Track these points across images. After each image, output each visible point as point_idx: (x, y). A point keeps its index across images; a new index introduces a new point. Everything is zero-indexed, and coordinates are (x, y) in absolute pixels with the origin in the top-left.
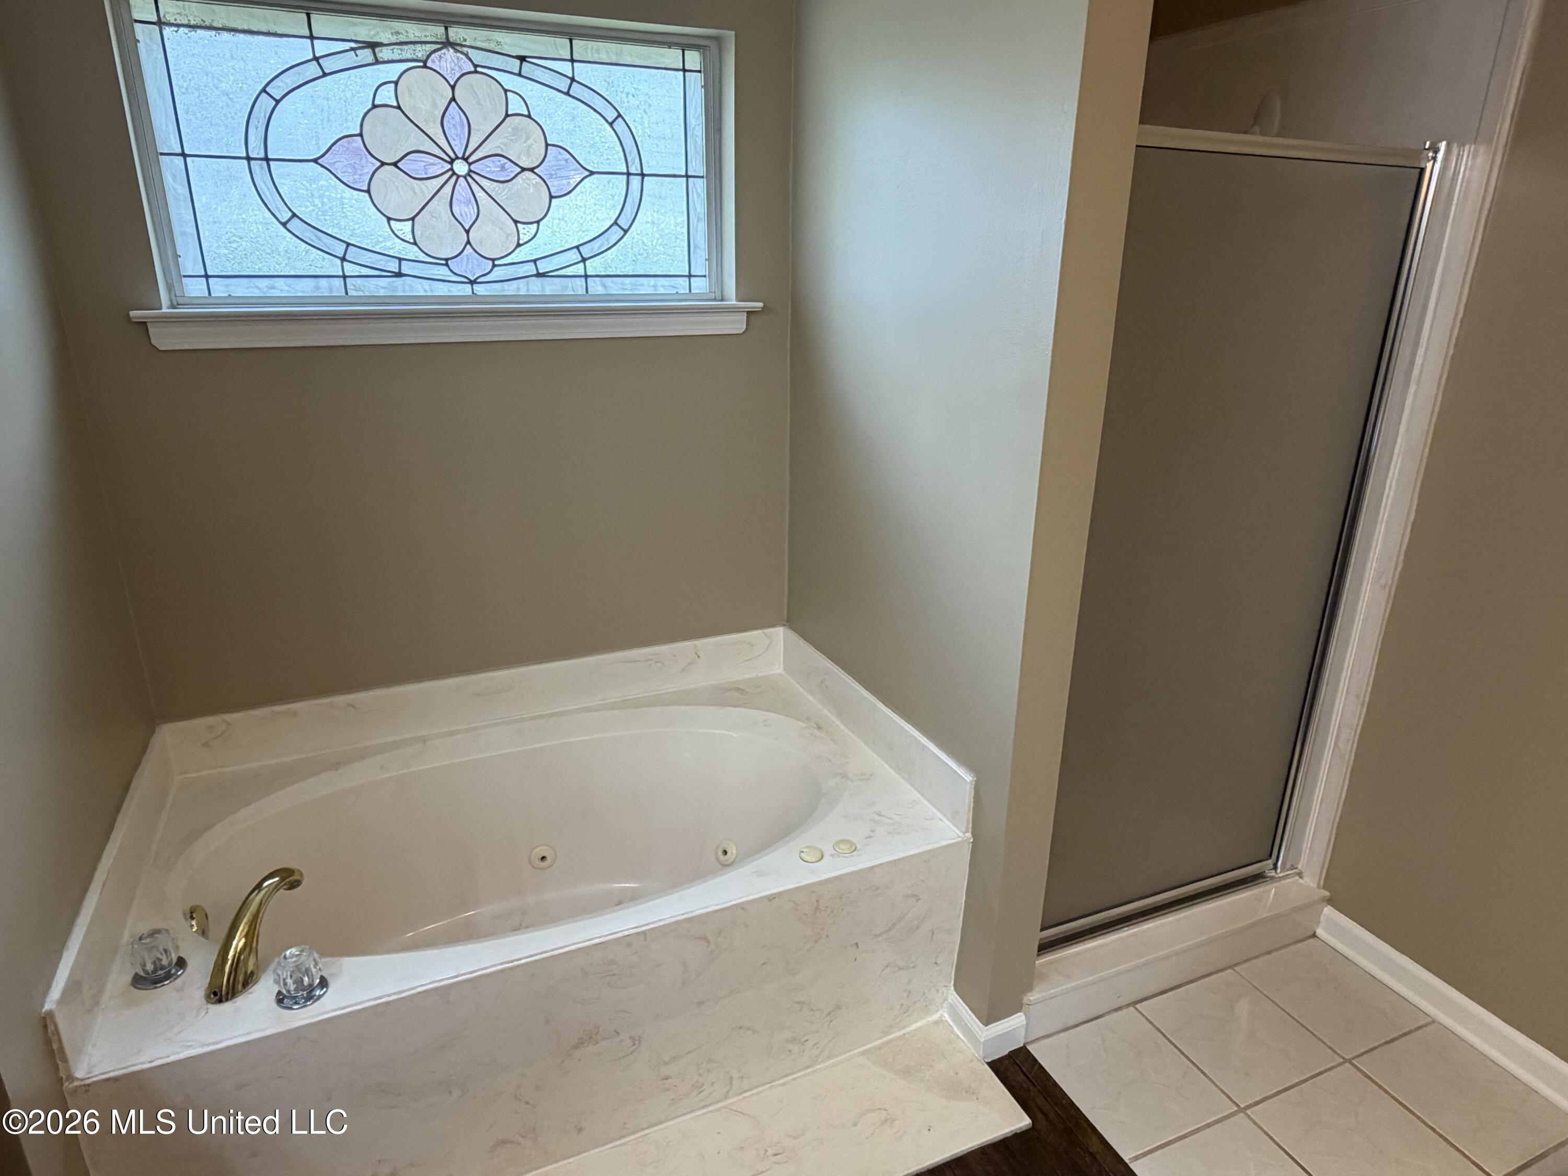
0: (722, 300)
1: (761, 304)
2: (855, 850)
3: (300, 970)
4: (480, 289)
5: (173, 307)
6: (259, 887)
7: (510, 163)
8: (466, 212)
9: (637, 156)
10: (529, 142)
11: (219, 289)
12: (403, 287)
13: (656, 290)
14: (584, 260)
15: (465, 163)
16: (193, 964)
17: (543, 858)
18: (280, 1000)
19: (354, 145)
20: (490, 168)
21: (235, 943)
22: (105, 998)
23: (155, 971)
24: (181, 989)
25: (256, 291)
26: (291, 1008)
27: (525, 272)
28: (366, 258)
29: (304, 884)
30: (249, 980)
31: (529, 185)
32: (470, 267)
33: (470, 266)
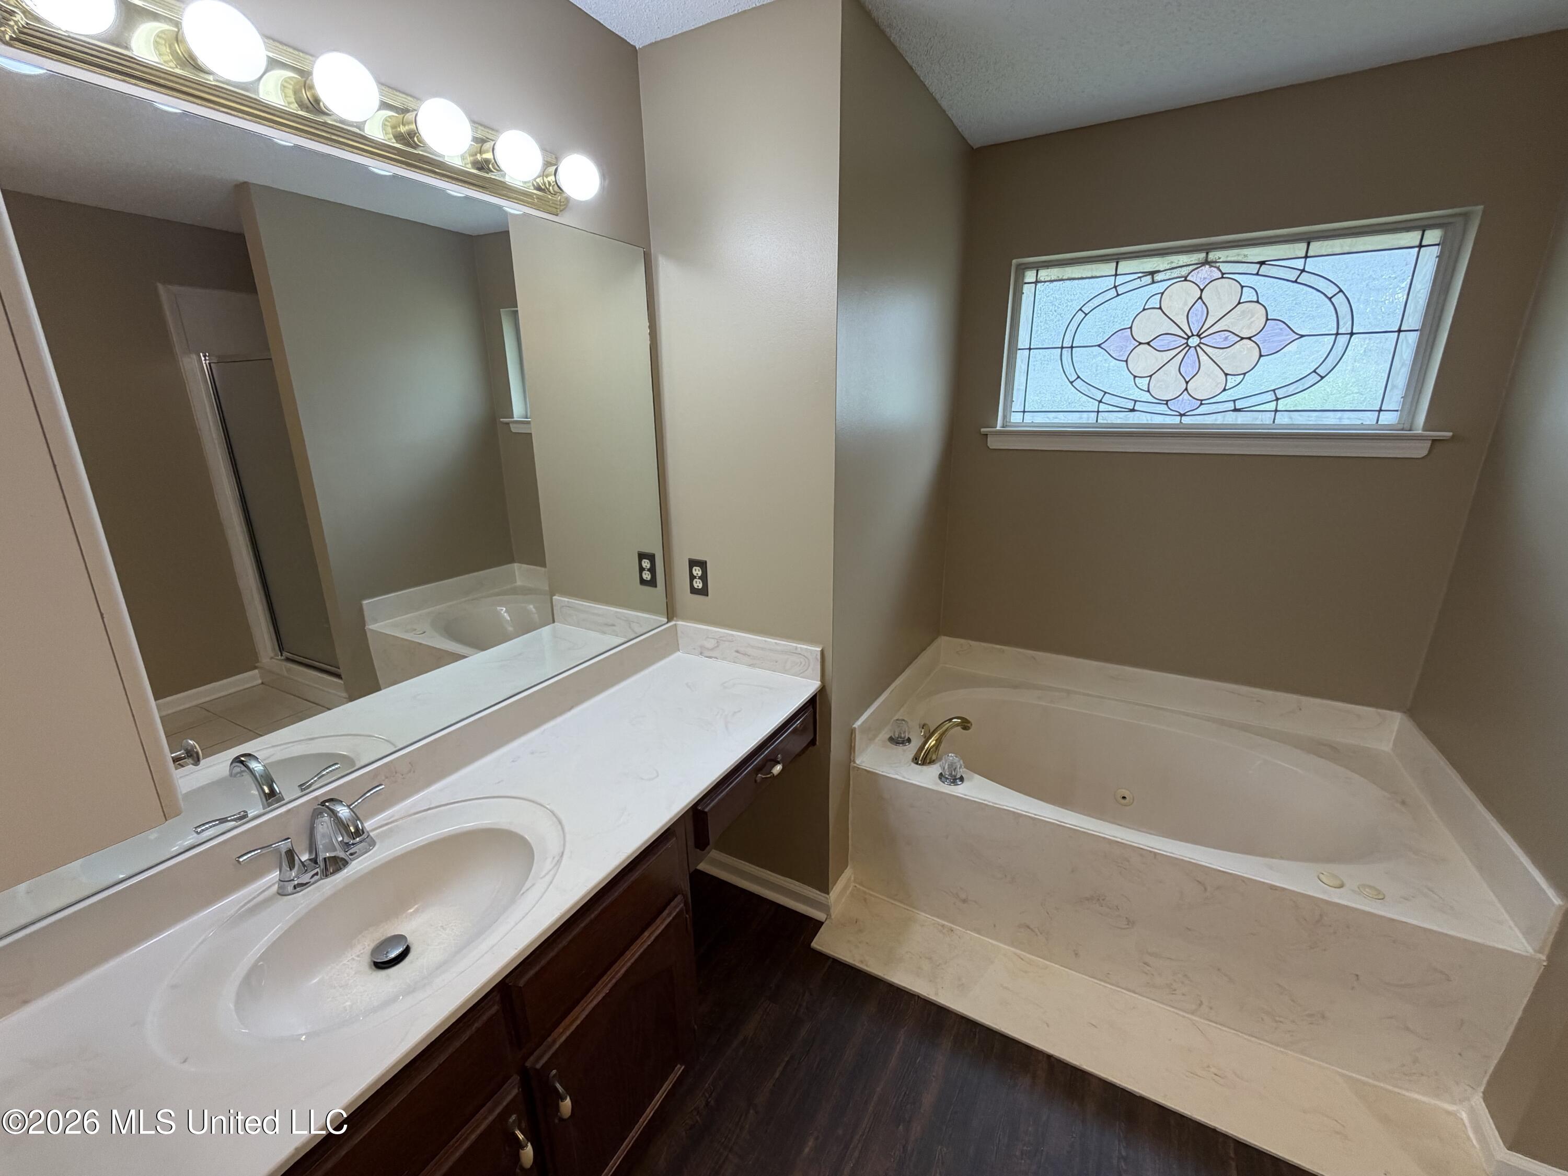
0: (1410, 430)
1: (1450, 434)
2: (1382, 899)
3: (952, 767)
4: (1186, 420)
5: (1003, 427)
6: (950, 720)
7: (1233, 335)
8: (1188, 371)
9: (1351, 320)
10: (1252, 319)
11: (1028, 418)
12: (1133, 418)
13: (1340, 421)
14: (1277, 399)
15: (1198, 338)
16: (913, 743)
17: (1124, 798)
18: (941, 776)
19: (1125, 334)
20: (1217, 340)
21: (930, 741)
22: (877, 740)
23: (898, 738)
24: (904, 751)
25: (1047, 419)
26: (944, 783)
27: (1225, 408)
28: (1115, 401)
29: (970, 730)
30: (932, 762)
31: (1244, 349)
32: (1183, 405)
33: (1185, 404)
